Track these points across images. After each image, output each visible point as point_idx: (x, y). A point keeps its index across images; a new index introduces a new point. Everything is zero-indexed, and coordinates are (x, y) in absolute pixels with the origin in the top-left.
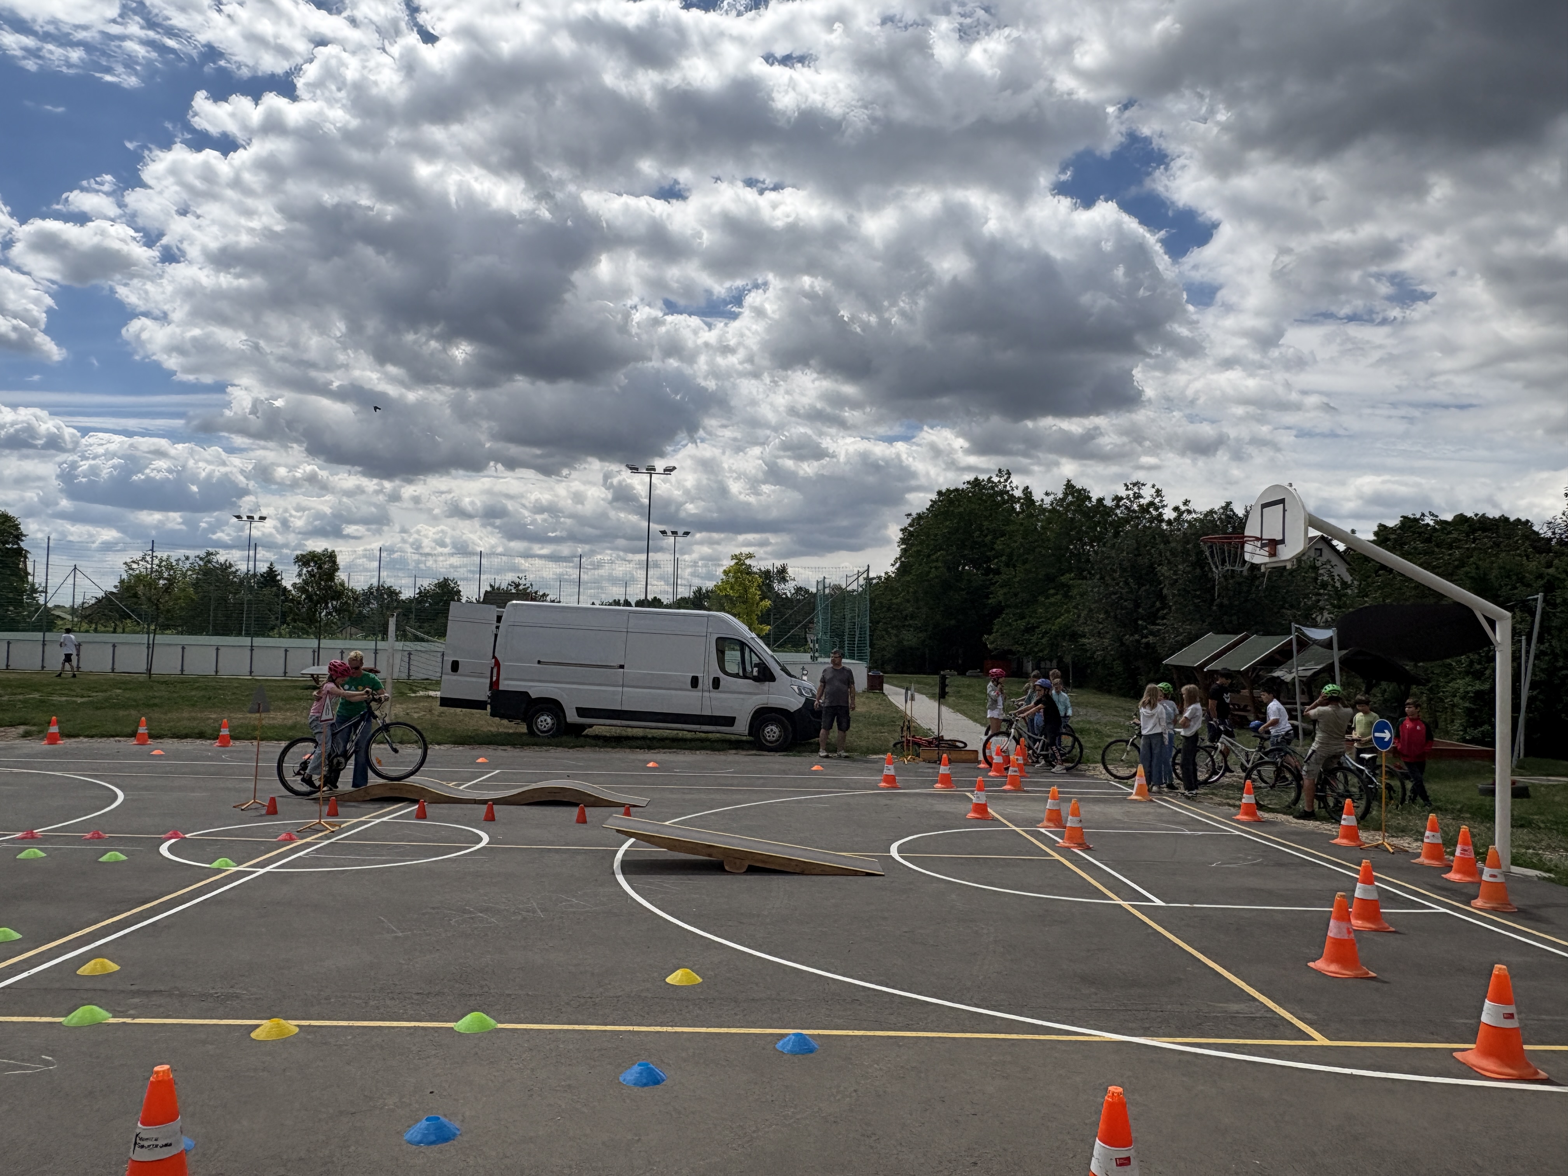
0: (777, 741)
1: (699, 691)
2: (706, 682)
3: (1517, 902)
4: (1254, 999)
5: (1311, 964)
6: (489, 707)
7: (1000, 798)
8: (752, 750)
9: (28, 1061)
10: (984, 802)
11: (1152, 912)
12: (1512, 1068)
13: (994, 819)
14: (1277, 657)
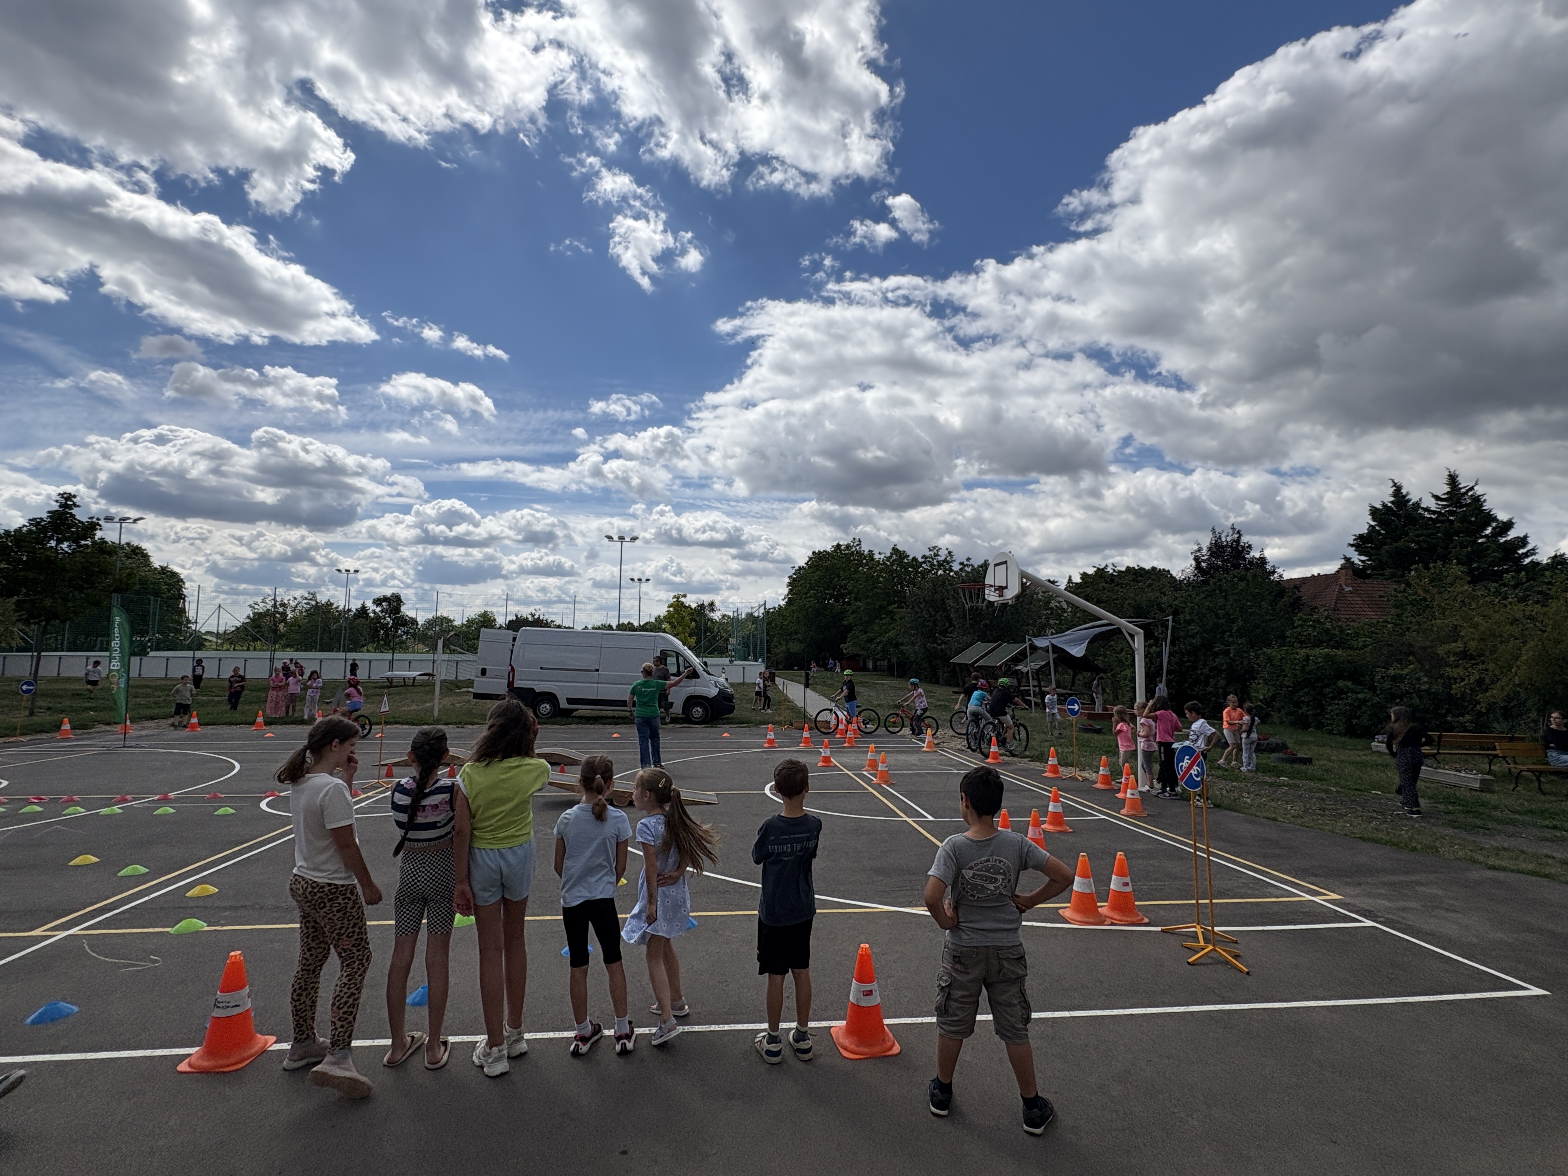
0: (701, 717)
7: (840, 752)
8: (685, 723)
9: (141, 960)
11: (925, 824)
12: (1127, 917)
13: (835, 766)
14: (1018, 657)
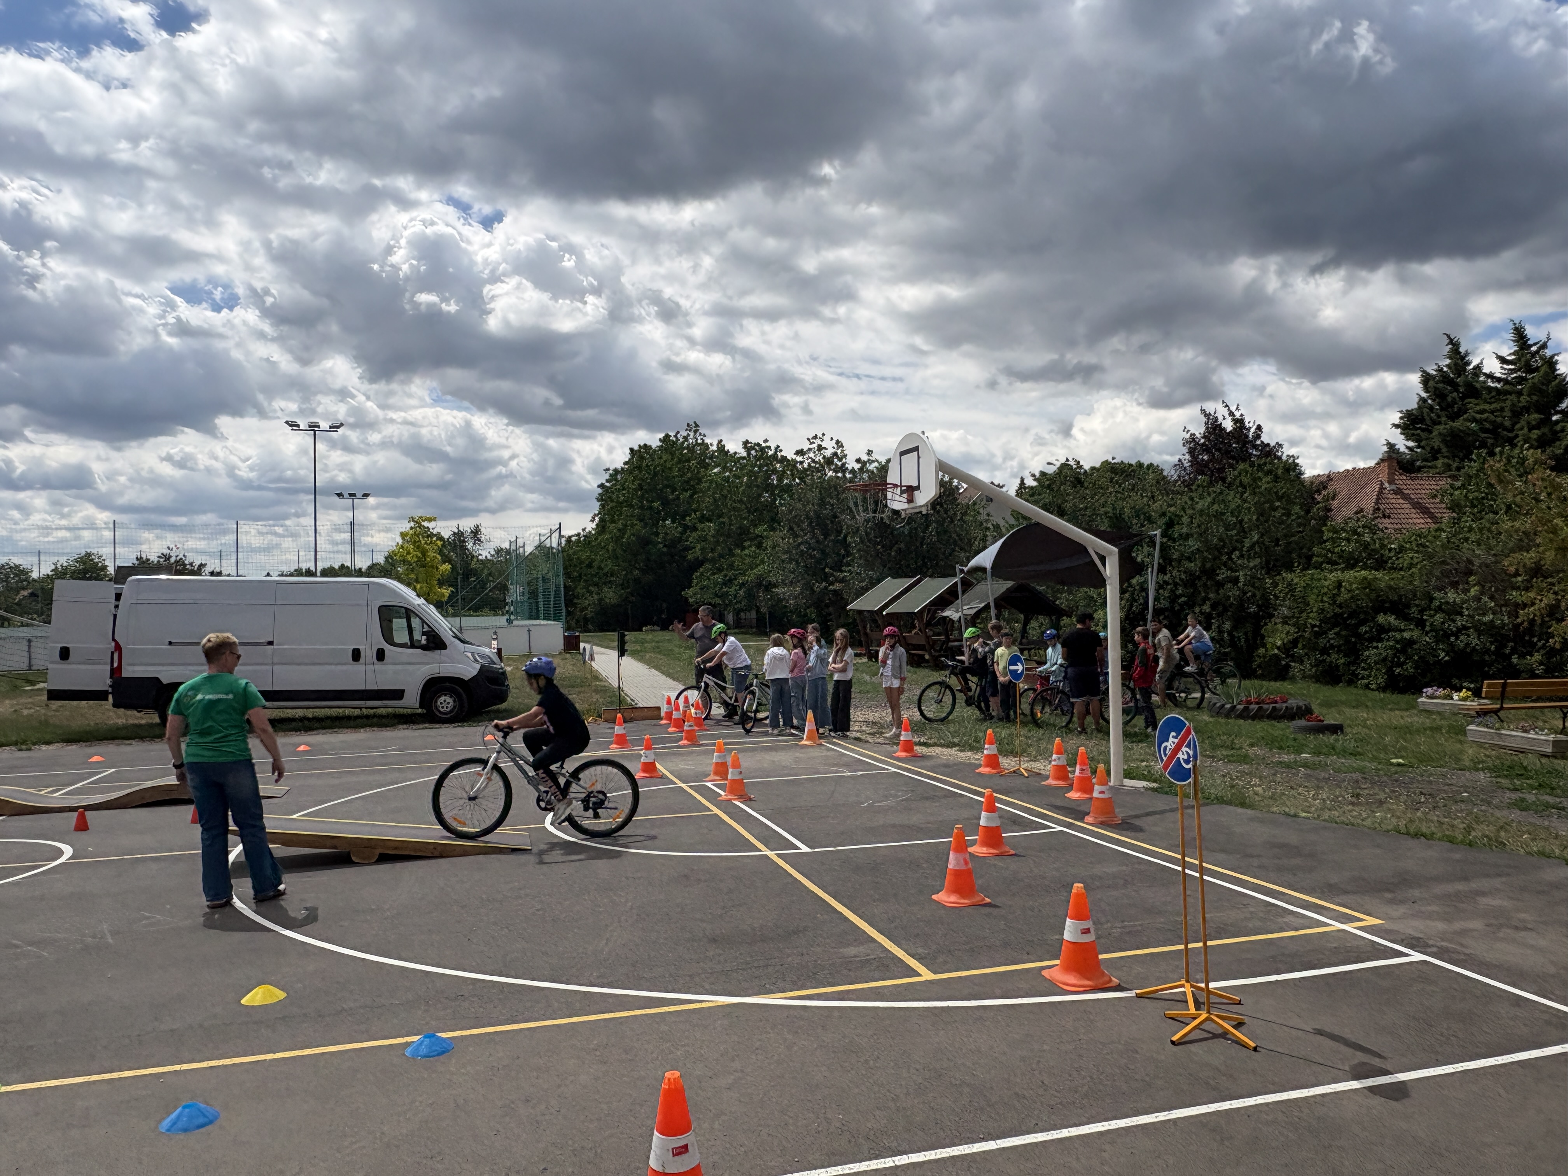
0: (451, 711)
1: (362, 664)
2: (368, 654)
3: (1120, 813)
4: (873, 940)
5: (934, 897)
6: (110, 697)
7: (674, 754)
8: (425, 723)
10: (652, 761)
11: (795, 860)
12: (1088, 979)
13: (663, 777)
14: (947, 596)
